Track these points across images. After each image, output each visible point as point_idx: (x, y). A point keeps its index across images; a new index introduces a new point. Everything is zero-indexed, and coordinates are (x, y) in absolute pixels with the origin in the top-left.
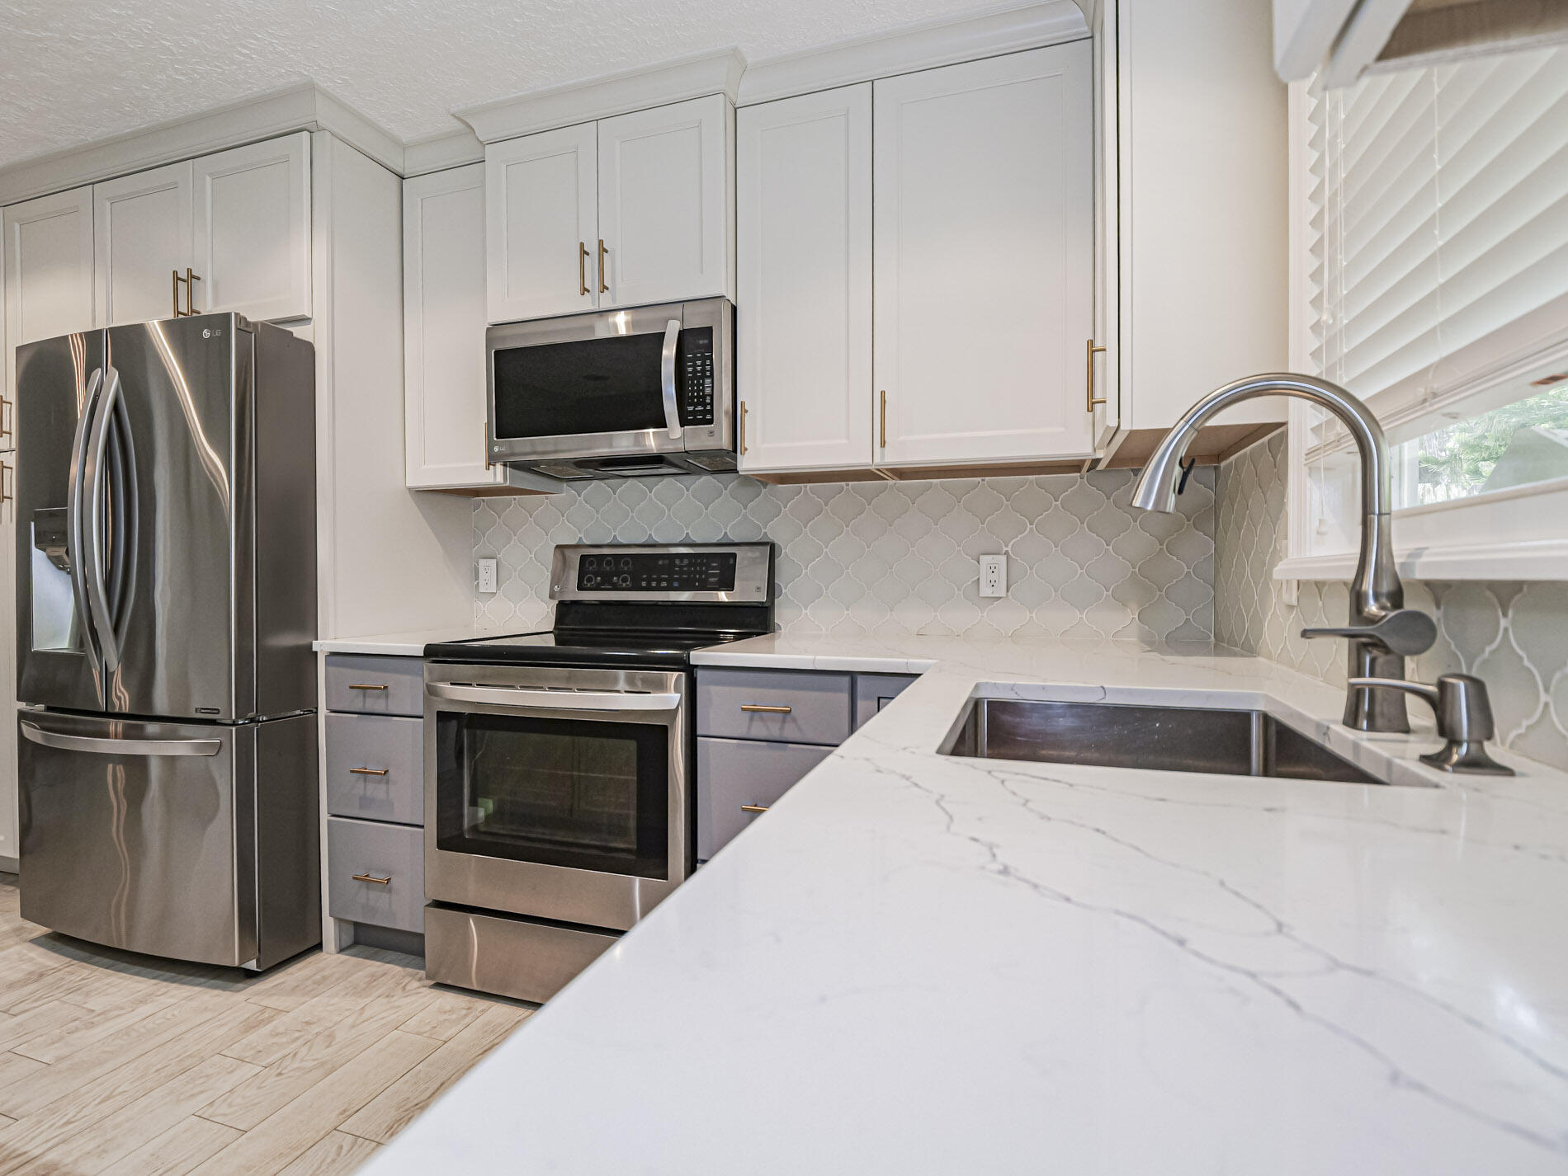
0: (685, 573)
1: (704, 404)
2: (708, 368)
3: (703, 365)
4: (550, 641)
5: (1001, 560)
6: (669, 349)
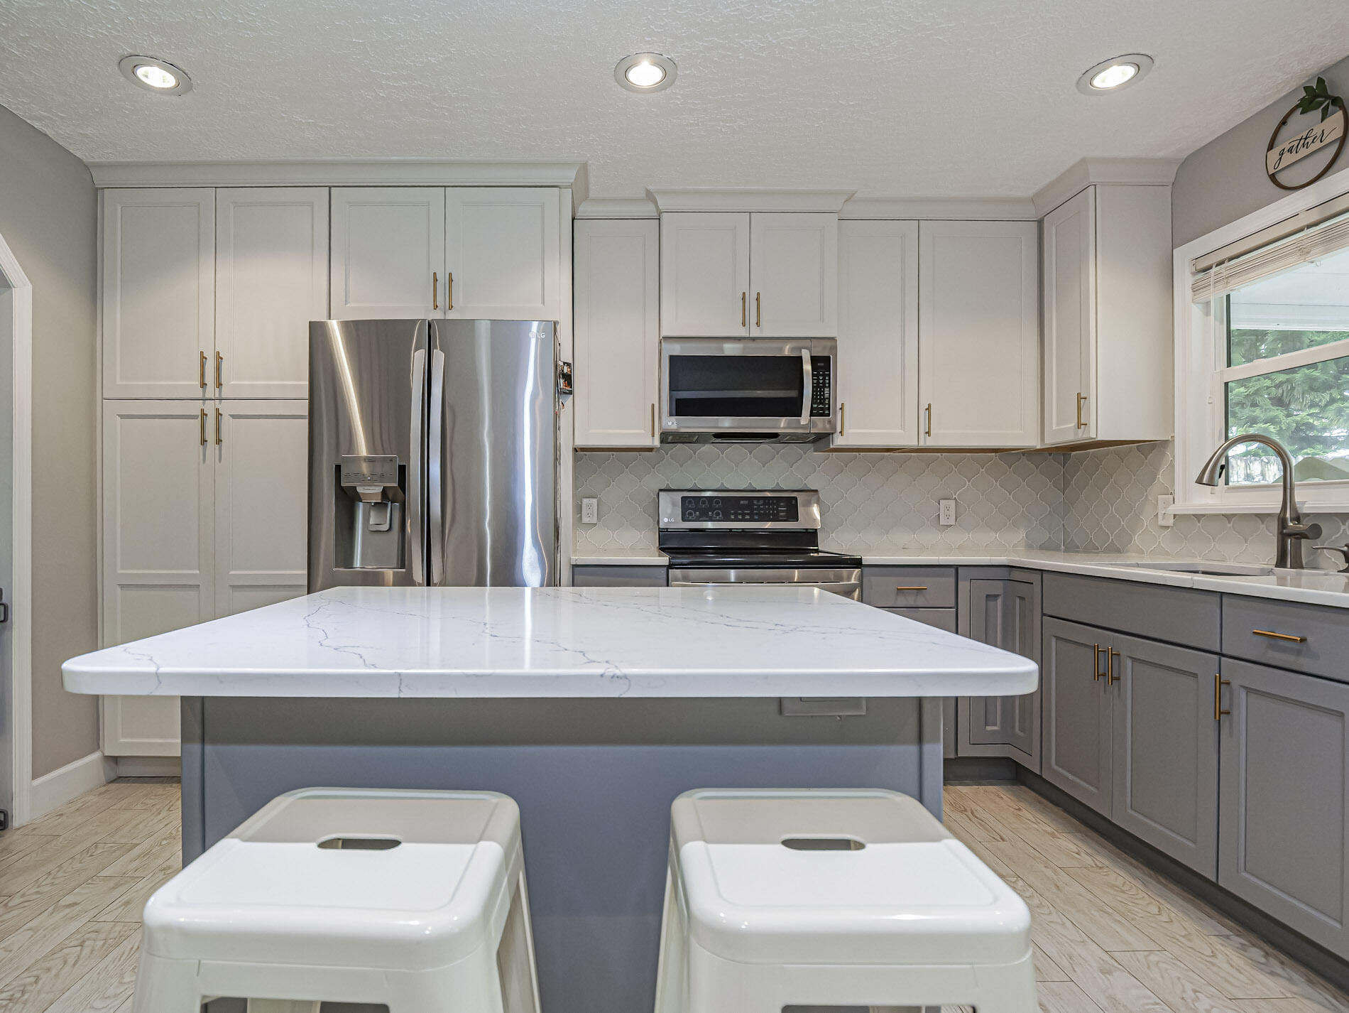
0: (761, 510)
1: (824, 404)
2: (827, 381)
3: (824, 379)
5: (952, 503)
6: (807, 367)
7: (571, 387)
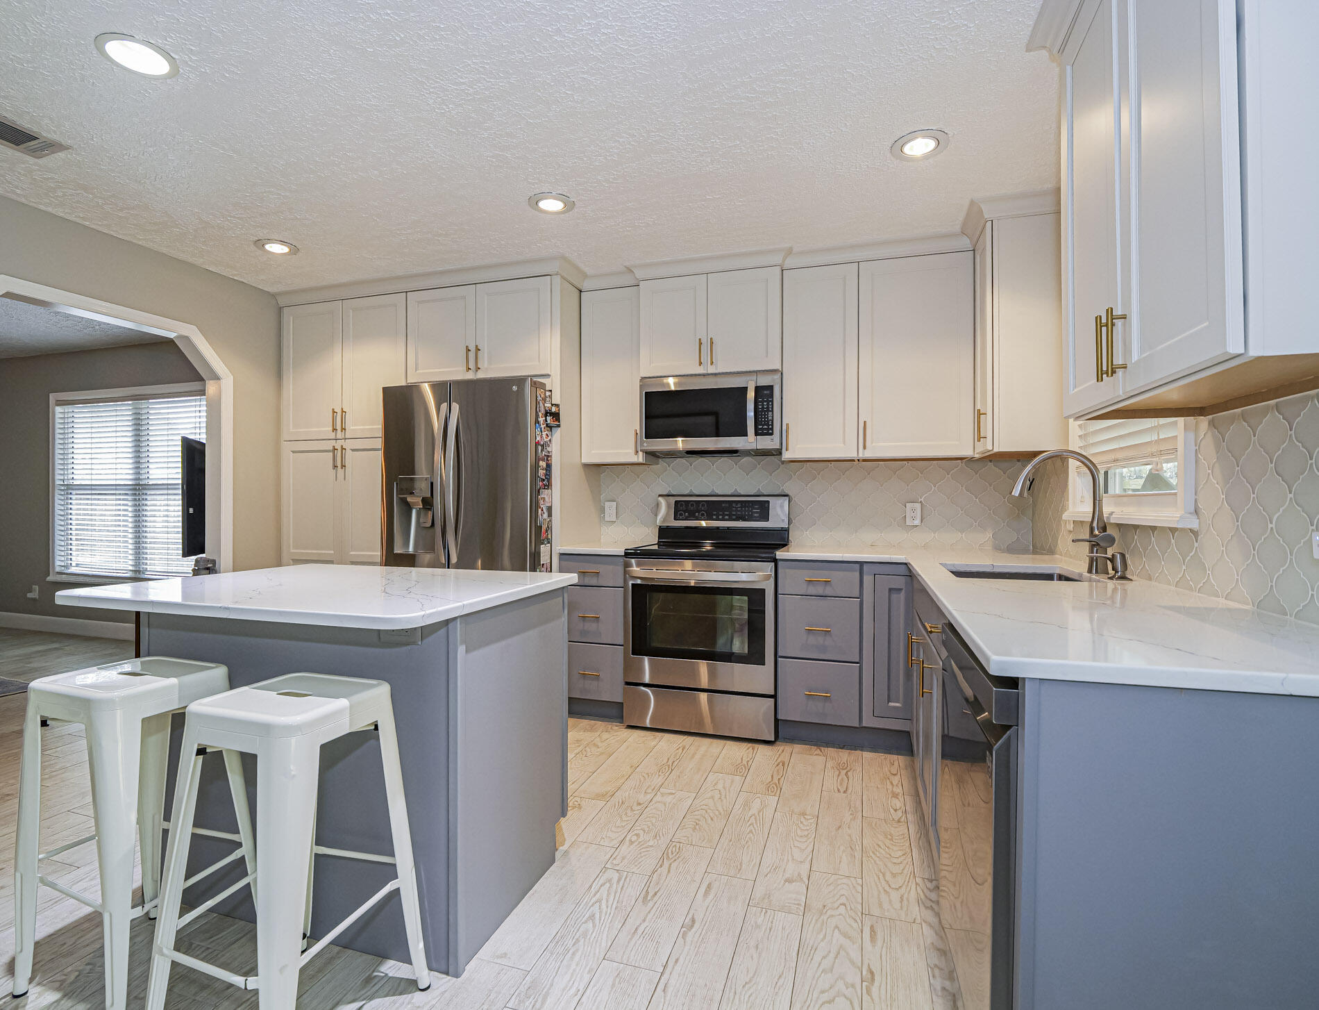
0: (739, 511)
1: (768, 425)
2: (770, 406)
3: (768, 405)
4: (656, 547)
5: (918, 506)
6: (751, 395)
7: (559, 422)
